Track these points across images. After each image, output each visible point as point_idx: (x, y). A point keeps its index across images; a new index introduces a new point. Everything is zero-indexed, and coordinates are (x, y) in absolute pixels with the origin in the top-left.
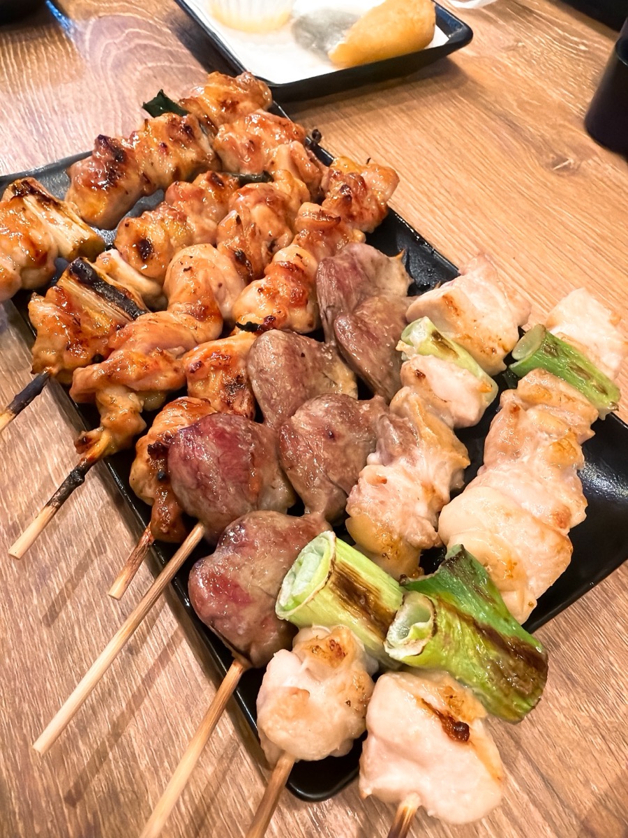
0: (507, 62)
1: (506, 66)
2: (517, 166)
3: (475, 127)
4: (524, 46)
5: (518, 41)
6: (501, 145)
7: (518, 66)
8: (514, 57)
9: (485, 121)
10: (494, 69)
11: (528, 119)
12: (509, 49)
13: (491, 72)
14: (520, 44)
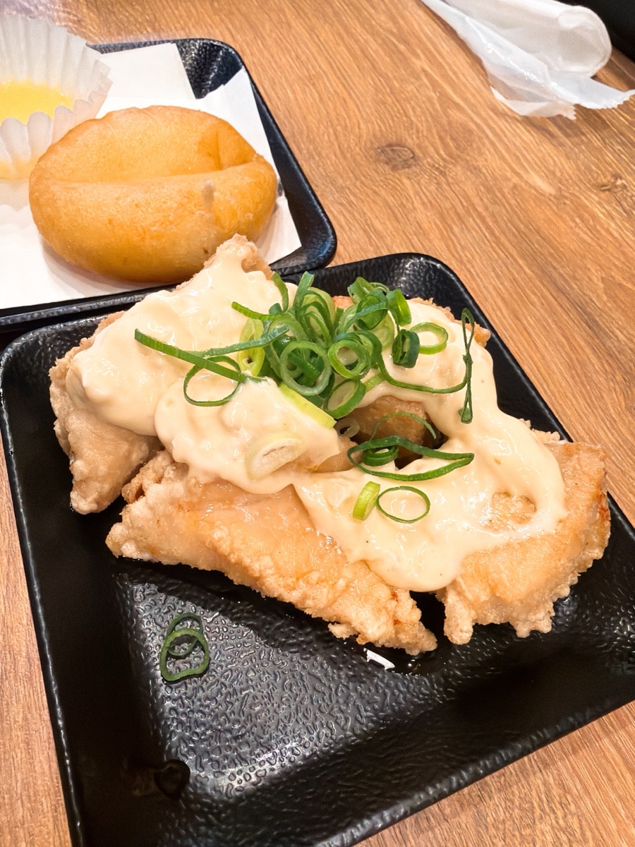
0: (598, 211)
1: (594, 217)
2: (590, 405)
3: (538, 321)
4: (624, 187)
5: (617, 176)
6: (571, 359)
7: (613, 218)
8: (609, 203)
9: (553, 312)
10: (578, 220)
11: (617, 315)
12: (602, 188)
13: (572, 224)
14: (619, 182)
